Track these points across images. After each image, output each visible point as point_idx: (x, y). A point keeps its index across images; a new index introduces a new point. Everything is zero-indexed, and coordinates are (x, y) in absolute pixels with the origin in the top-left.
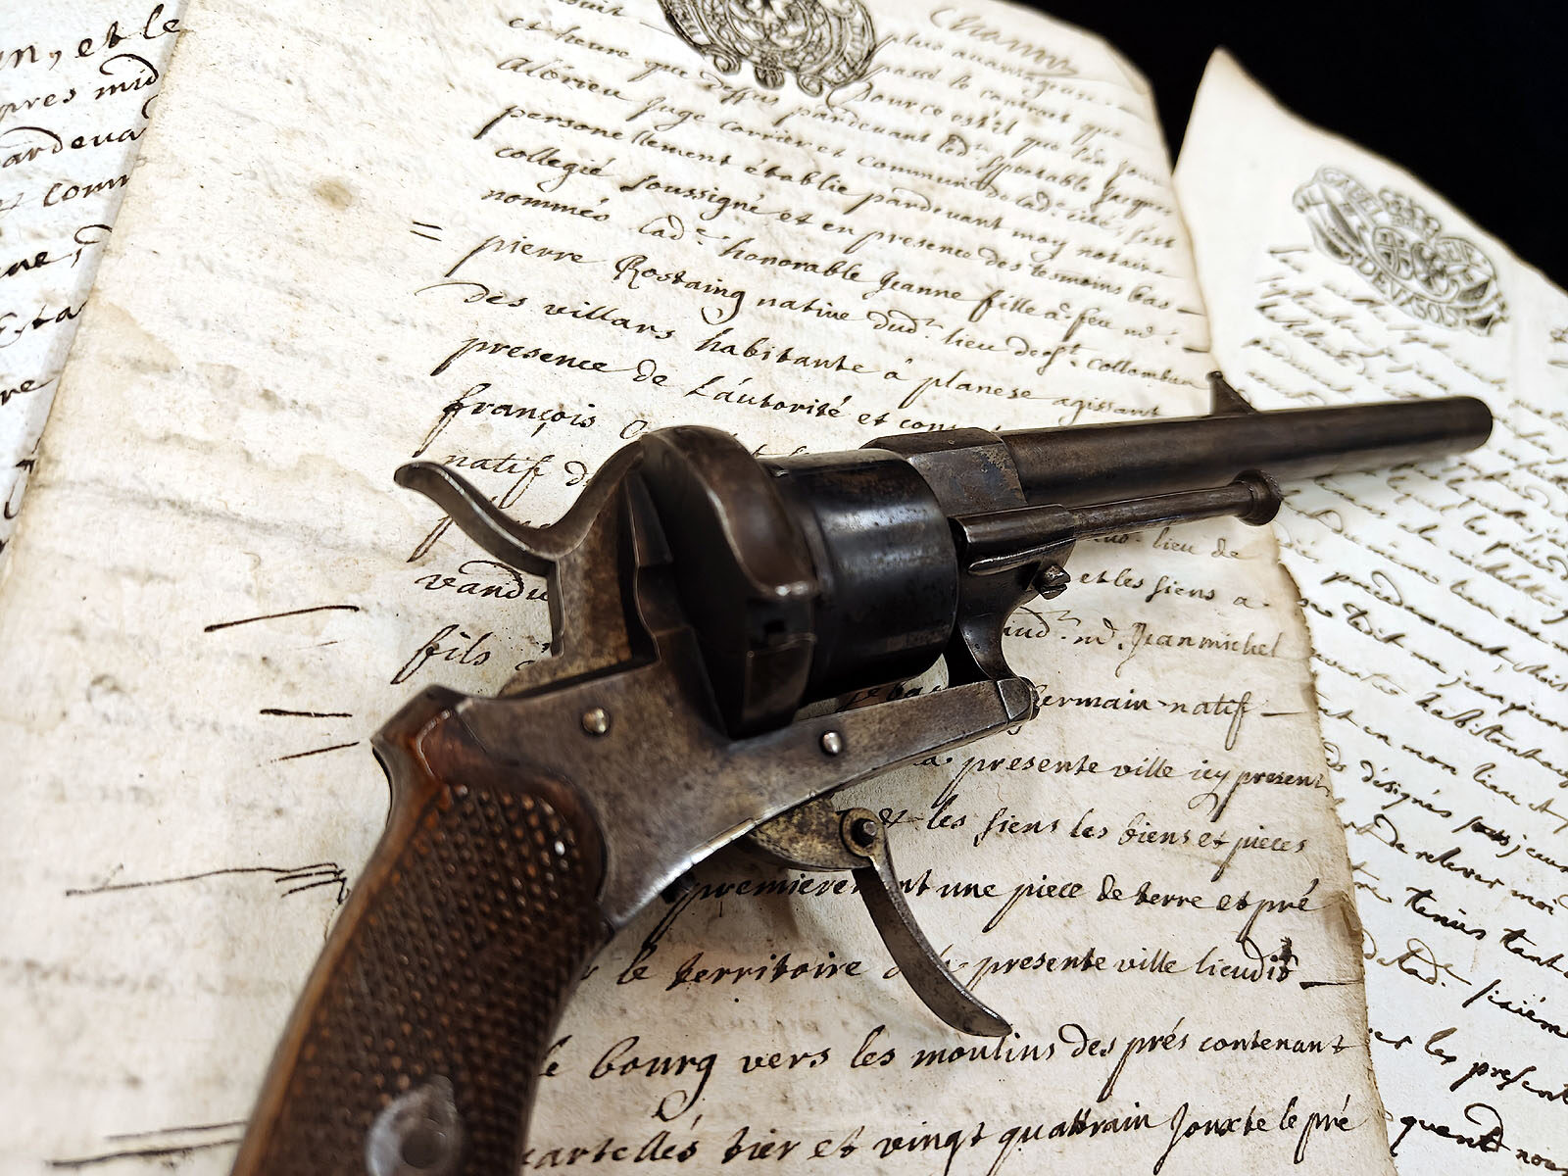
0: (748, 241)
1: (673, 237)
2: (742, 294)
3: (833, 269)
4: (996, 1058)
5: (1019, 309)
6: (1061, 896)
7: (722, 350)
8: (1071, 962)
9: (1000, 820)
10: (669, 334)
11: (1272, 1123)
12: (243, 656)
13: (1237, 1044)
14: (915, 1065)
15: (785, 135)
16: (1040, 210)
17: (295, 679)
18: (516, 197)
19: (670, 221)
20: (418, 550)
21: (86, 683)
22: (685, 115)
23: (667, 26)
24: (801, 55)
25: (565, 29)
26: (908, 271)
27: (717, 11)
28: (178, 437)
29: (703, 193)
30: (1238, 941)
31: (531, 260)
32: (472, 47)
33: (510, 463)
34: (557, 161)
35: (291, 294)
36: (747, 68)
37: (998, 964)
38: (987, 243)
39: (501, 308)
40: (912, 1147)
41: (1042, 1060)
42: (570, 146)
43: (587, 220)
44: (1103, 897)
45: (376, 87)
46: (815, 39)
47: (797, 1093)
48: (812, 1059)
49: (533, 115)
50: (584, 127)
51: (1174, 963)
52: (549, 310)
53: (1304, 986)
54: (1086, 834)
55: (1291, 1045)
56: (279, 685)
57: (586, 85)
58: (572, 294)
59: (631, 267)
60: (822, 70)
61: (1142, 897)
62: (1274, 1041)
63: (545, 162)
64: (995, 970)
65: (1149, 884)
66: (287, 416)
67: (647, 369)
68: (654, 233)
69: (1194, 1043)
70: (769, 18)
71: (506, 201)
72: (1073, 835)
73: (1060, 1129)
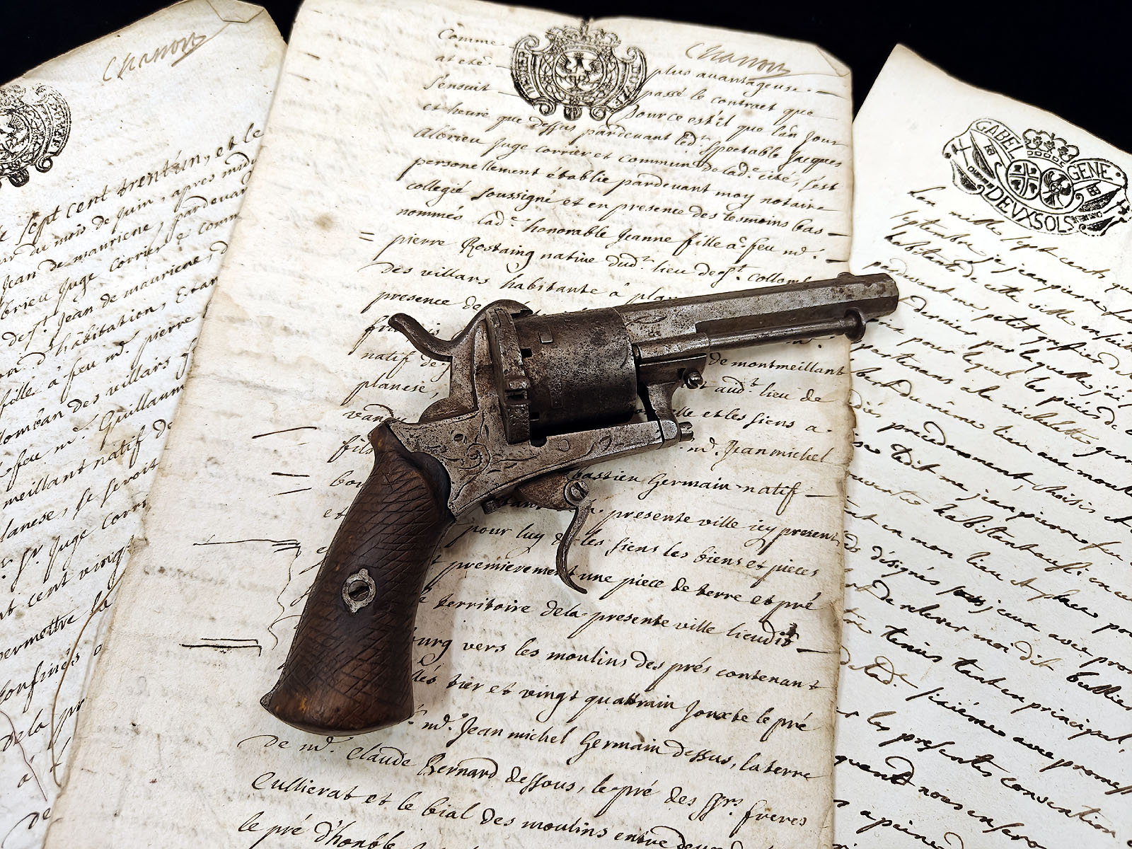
0: (541, 220)
1: (496, 224)
2: (532, 253)
3: (590, 232)
4: (593, 661)
5: (709, 245)
6: (650, 585)
7: (515, 287)
8: (647, 620)
9: (623, 544)
10: (486, 281)
11: (752, 718)
12: (267, 449)
13: (742, 675)
14: (548, 659)
15: (576, 150)
16: (739, 175)
17: (286, 460)
18: (414, 211)
19: (497, 214)
20: (346, 400)
21: (204, 460)
22: (515, 148)
23: (515, 92)
24: (596, 93)
25: (453, 105)
26: (639, 228)
27: (548, 74)
28: (247, 351)
29: (519, 195)
30: (760, 621)
31: (418, 246)
32: (402, 127)
33: (394, 356)
34: (439, 187)
35: (300, 277)
36: (560, 108)
37: (603, 616)
38: (697, 203)
39: (399, 274)
40: (539, 696)
41: (618, 666)
42: (446, 176)
43: (451, 220)
44: (677, 588)
45: (350, 160)
46: (607, 81)
47: (486, 663)
48: (495, 649)
49: (430, 162)
50: (456, 164)
51: (713, 628)
52: (424, 273)
53: (799, 651)
54: (673, 555)
55: (779, 681)
56: (281, 461)
57: (461, 139)
58: (436, 264)
59: (472, 244)
60: (608, 101)
61: (702, 592)
62: (769, 677)
63: (432, 189)
64: (602, 619)
65: (708, 585)
66: (295, 338)
67: (471, 302)
68: (486, 224)
69: (713, 671)
70: (580, 72)
71: (408, 215)
72: (665, 555)
73: (620, 701)
